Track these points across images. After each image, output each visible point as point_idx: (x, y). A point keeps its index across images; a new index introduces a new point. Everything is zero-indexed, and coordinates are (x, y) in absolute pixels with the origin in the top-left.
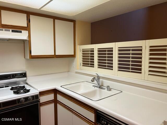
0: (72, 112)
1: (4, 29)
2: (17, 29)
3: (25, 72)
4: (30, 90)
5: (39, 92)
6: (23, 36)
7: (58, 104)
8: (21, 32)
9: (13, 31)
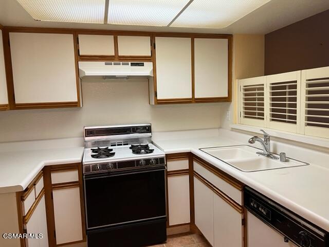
0: (213, 190)
1: (121, 62)
2: (137, 61)
3: (149, 125)
4: (153, 150)
5: (166, 155)
6: (145, 70)
7: (194, 177)
8: (142, 65)
9: (132, 64)
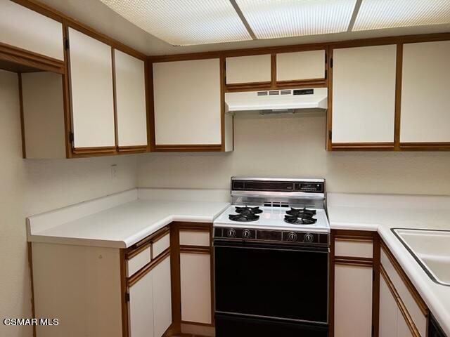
0: (396, 298)
3: (323, 181)
4: (316, 220)
5: (331, 230)
8: (311, 92)
9: (296, 92)
